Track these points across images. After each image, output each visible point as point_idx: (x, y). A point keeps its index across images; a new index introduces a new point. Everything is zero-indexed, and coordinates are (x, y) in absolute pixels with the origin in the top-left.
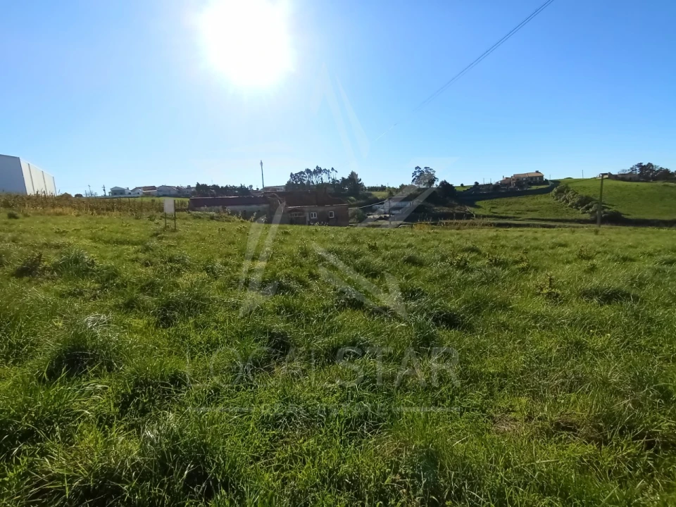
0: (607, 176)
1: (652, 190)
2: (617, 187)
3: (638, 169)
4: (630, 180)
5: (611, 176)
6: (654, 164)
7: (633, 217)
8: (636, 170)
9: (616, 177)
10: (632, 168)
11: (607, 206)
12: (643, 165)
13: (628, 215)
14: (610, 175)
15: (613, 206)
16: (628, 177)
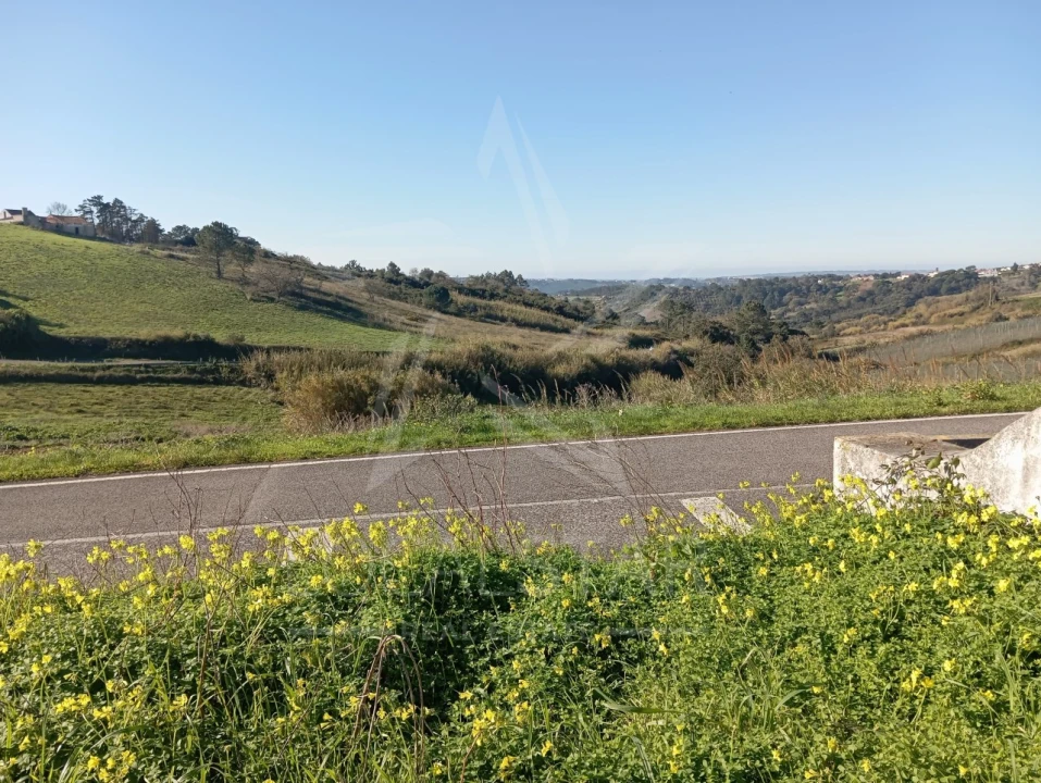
0: (20, 218)
1: (116, 262)
2: (39, 248)
3: (95, 209)
4: (76, 233)
5: (29, 218)
6: (127, 203)
7: (72, 331)
8: (91, 212)
9: (43, 224)
10: (82, 207)
11: (10, 300)
12: (105, 201)
13: (61, 326)
14: (28, 214)
15: (26, 299)
16: (72, 226)
